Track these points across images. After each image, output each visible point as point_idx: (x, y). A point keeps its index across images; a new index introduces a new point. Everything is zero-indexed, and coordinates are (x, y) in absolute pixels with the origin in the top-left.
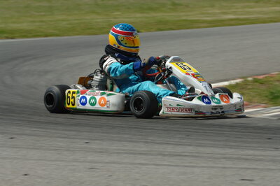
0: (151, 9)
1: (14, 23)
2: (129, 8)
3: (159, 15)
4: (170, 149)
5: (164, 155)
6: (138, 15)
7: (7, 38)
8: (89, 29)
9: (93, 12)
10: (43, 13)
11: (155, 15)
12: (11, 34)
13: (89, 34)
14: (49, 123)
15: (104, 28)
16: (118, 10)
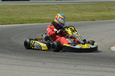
0: (99, 11)
1: (44, 16)
2: (90, 11)
3: (103, 13)
4: (109, 69)
5: (107, 72)
6: (94, 13)
7: (41, 23)
8: (74, 19)
9: (76, 12)
10: (55, 13)
11: (101, 13)
12: (43, 21)
13: (74, 21)
14: (59, 58)
15: (80, 19)
16: (86, 11)
